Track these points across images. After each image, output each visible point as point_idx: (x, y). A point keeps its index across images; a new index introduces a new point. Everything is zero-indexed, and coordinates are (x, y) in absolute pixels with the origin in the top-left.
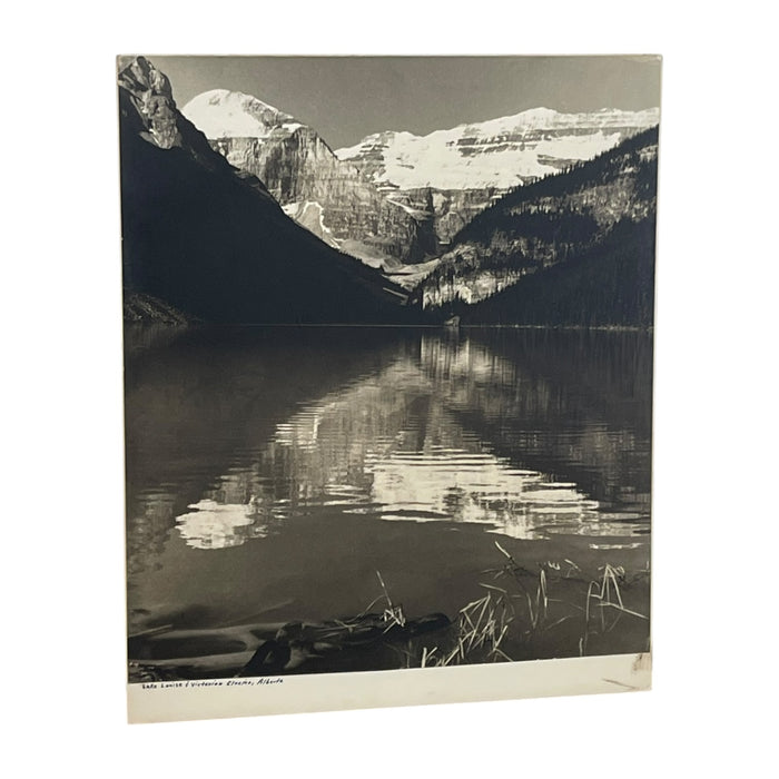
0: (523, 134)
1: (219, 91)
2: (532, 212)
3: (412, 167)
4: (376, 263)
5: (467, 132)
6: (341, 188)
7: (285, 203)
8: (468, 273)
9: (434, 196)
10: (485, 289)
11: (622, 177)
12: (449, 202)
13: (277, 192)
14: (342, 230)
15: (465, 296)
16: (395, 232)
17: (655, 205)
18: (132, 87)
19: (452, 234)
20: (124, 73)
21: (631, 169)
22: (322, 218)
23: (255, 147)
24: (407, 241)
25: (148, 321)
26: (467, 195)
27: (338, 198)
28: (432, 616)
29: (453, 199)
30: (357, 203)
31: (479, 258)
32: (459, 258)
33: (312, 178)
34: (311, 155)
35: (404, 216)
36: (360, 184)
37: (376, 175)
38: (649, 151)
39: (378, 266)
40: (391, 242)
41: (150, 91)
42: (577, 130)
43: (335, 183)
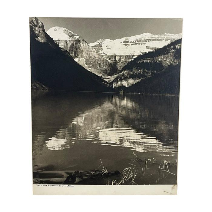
0: (142, 40)
1: (57, 27)
2: (144, 62)
3: (110, 49)
4: (100, 75)
5: (126, 39)
6: (90, 54)
7: (75, 58)
8: (126, 78)
9: (116, 57)
10: (131, 83)
11: (171, 53)
12: (121, 59)
13: (73, 55)
14: (91, 66)
15: (125, 85)
16: (106, 67)
17: (180, 61)
18: (33, 25)
19: (121, 68)
20: (31, 22)
21: (173, 51)
22: (85, 62)
23: (67, 43)
24: (109, 69)
25: (38, 89)
26: (126, 57)
27: (89, 57)
28: (115, 171)
29: (122, 58)
30: (95, 58)
31: (129, 74)
32: (123, 74)
33: (82, 51)
34: (82, 45)
35: (108, 62)
36: (95, 53)
37: (100, 51)
38: (179, 45)
39: (100, 76)
40: (104, 69)
41: (38, 27)
42: (158, 39)
43: (89, 53)
